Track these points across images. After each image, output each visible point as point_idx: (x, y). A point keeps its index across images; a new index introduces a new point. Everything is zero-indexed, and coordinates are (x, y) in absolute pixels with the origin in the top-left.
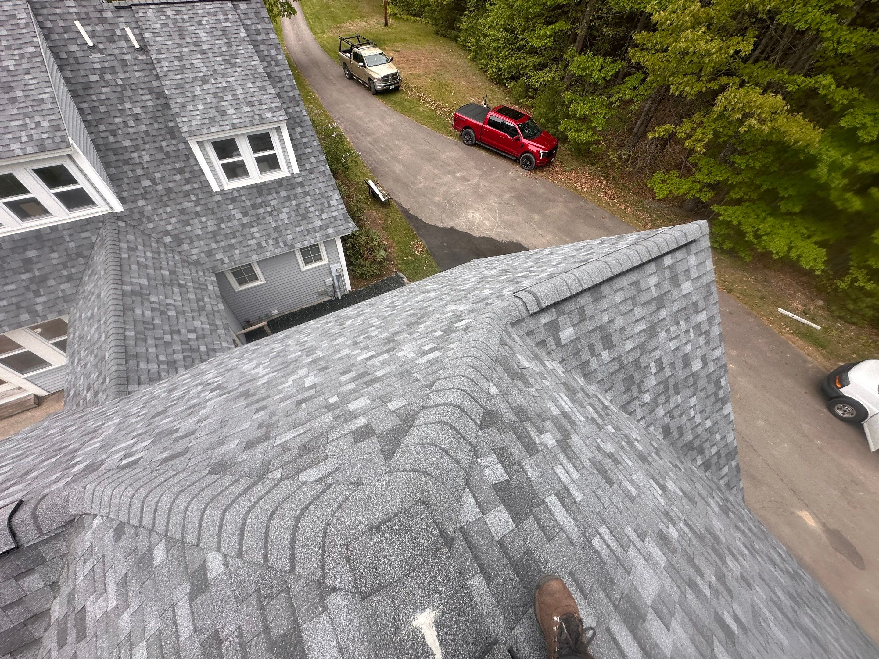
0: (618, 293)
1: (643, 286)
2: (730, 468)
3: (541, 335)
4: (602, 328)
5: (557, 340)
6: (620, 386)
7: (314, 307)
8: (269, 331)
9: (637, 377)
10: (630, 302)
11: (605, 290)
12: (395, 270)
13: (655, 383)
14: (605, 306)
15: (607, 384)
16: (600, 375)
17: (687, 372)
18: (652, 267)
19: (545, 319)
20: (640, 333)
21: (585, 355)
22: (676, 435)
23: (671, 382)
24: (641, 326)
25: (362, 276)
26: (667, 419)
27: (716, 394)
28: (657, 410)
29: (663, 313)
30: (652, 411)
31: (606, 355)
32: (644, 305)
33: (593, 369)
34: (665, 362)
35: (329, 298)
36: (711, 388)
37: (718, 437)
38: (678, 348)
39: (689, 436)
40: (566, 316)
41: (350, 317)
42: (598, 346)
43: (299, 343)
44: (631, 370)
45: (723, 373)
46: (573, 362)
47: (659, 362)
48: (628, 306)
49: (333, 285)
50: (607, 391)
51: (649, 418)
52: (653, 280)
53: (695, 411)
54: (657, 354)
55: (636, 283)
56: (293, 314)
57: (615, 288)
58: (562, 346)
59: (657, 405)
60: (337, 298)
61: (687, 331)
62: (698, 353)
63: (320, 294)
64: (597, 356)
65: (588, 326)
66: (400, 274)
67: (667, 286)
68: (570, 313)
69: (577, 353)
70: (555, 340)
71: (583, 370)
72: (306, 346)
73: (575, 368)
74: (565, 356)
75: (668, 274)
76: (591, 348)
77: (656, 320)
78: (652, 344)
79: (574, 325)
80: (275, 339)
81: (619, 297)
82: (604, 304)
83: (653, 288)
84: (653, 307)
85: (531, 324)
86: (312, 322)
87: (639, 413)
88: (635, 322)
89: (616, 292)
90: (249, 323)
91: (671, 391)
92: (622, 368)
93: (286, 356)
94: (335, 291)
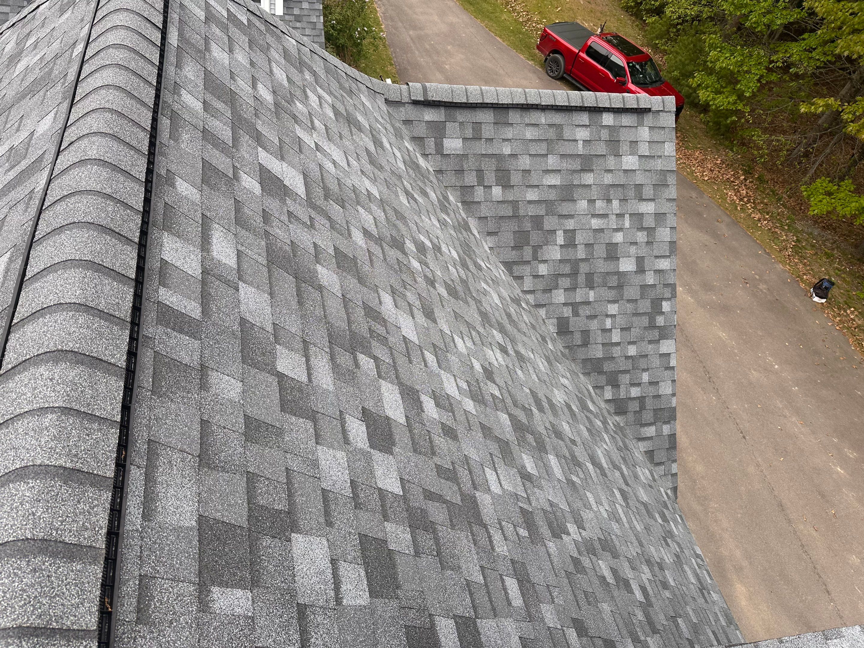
1: (567, 134)
3: (420, 131)
4: (499, 157)
5: (439, 146)
6: (508, 237)
9: (534, 238)
10: (544, 145)
11: (514, 116)
13: (559, 257)
14: (510, 136)
15: (492, 226)
16: (484, 211)
17: (611, 267)
18: (583, 117)
19: (430, 115)
20: (551, 187)
21: (470, 179)
22: (578, 339)
23: (584, 268)
24: (554, 180)
26: (567, 312)
27: (651, 316)
28: (555, 292)
29: (589, 179)
30: (548, 291)
31: (497, 192)
32: (563, 156)
33: (477, 200)
34: (580, 238)
36: (645, 306)
37: (646, 377)
38: (602, 230)
39: (597, 351)
40: (457, 124)
42: (490, 177)
44: (527, 225)
45: (667, 295)
46: (452, 180)
47: (570, 234)
48: (542, 149)
50: (489, 234)
51: (541, 297)
52: (582, 134)
53: (613, 322)
54: (570, 224)
57: (527, 121)
58: (443, 156)
59: (557, 287)
61: (620, 216)
62: (633, 250)
64: (485, 187)
65: (481, 148)
67: (601, 149)
69: (460, 172)
70: (436, 144)
71: (463, 195)
73: (453, 188)
74: (444, 167)
75: (605, 136)
76: (480, 174)
77: (576, 182)
78: (565, 208)
79: (465, 139)
81: (530, 134)
82: (509, 133)
83: (581, 143)
84: (576, 165)
85: (411, 113)
87: (528, 284)
88: (547, 171)
89: (527, 125)
91: (581, 279)
92: (516, 217)
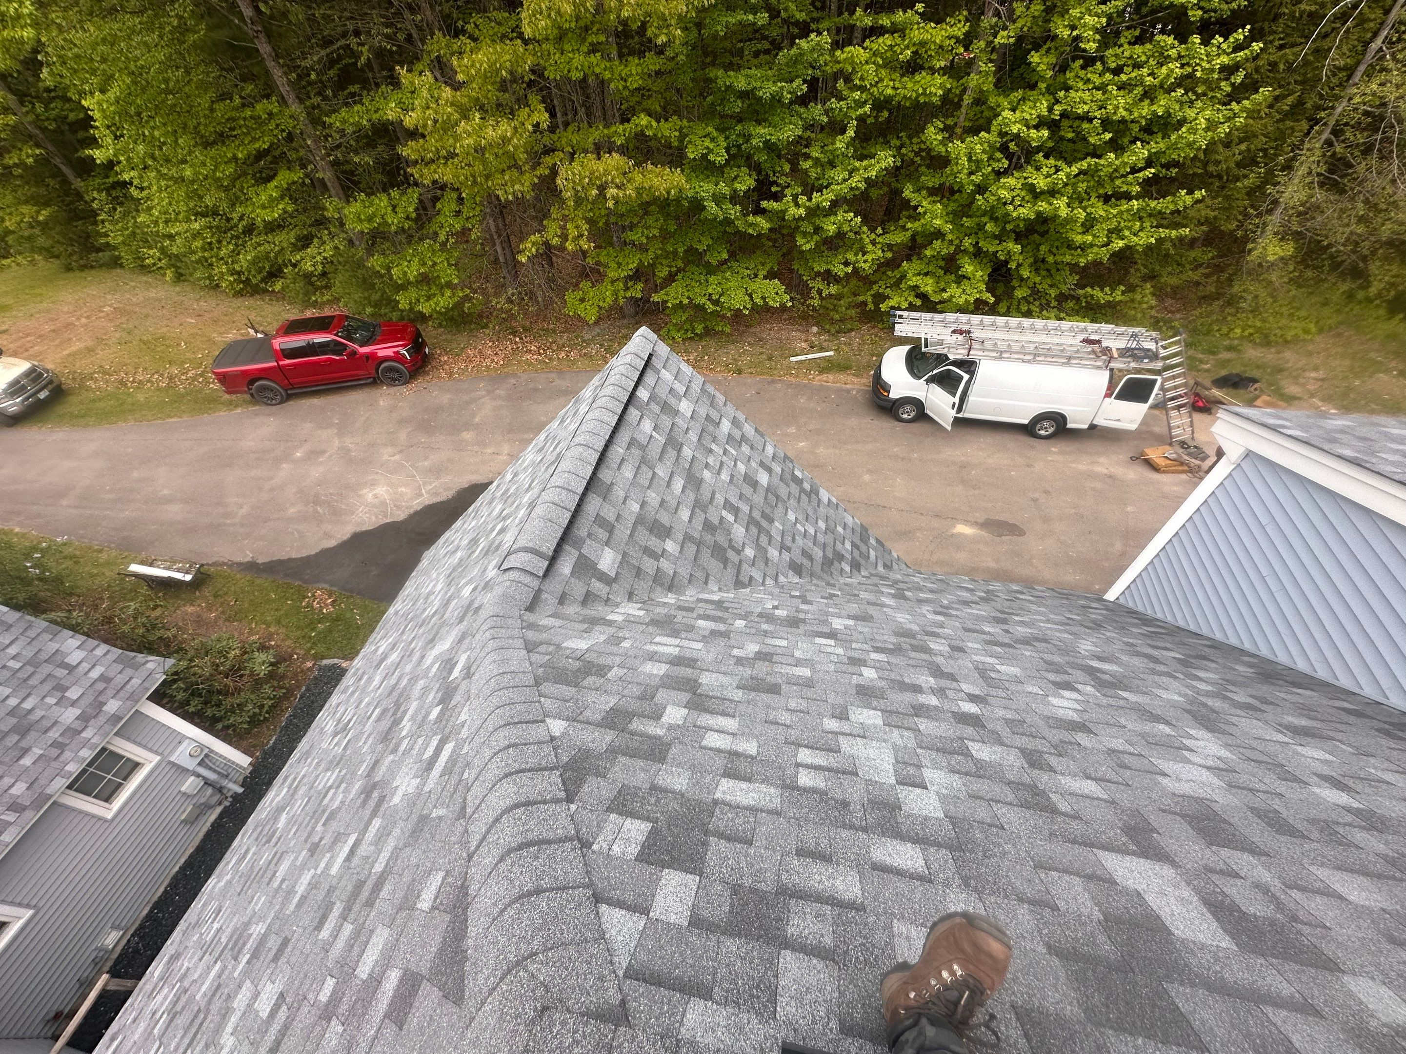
0: (623, 467)
1: (644, 440)
2: (875, 549)
3: (578, 589)
4: (640, 520)
5: (603, 577)
6: (714, 565)
7: (199, 849)
8: (129, 983)
9: (722, 540)
10: (644, 468)
11: (605, 475)
12: (309, 664)
13: (744, 530)
14: (622, 494)
15: (700, 575)
16: (684, 572)
17: (762, 492)
18: (633, 413)
19: (565, 567)
20: (683, 491)
21: (649, 565)
22: (806, 562)
23: (757, 515)
24: (678, 484)
25: (254, 721)
26: (786, 556)
27: (803, 490)
28: (769, 555)
29: (687, 452)
30: (767, 561)
31: (670, 546)
32: (661, 459)
33: (671, 573)
34: (733, 500)
35: (219, 810)
36: (795, 489)
37: (840, 529)
38: (732, 476)
39: (818, 553)
40: (588, 542)
41: (280, 810)
42: (654, 543)
43: (206, 949)
44: (709, 538)
45: (791, 465)
46: (642, 587)
47: (728, 505)
48: (646, 475)
49: (207, 783)
50: (706, 583)
51: (769, 572)
52: (647, 426)
53: (800, 523)
54: (720, 499)
55: (632, 442)
56: (160, 905)
57: (615, 466)
58: (615, 580)
59: (766, 551)
60: (236, 796)
61: (725, 452)
62: (754, 464)
63: (192, 821)
64: (662, 556)
65: (623, 532)
66: (325, 662)
67: (666, 421)
68: (590, 535)
69: (639, 572)
70: (600, 580)
71: (662, 585)
72: (224, 940)
73: (651, 590)
74: (628, 587)
75: (656, 409)
76: (648, 551)
77: (687, 466)
78: (706, 494)
79: (607, 543)
80: (149, 987)
81: (628, 472)
82: (619, 492)
83: (654, 434)
84: (672, 453)
85: (554, 586)
86: (211, 882)
87: (757, 575)
88: (669, 484)
89: (619, 468)
90: (61, 1018)
91: (764, 523)
92: (699, 544)
93: (191, 1000)
94: (220, 790)
